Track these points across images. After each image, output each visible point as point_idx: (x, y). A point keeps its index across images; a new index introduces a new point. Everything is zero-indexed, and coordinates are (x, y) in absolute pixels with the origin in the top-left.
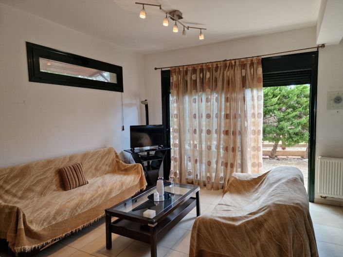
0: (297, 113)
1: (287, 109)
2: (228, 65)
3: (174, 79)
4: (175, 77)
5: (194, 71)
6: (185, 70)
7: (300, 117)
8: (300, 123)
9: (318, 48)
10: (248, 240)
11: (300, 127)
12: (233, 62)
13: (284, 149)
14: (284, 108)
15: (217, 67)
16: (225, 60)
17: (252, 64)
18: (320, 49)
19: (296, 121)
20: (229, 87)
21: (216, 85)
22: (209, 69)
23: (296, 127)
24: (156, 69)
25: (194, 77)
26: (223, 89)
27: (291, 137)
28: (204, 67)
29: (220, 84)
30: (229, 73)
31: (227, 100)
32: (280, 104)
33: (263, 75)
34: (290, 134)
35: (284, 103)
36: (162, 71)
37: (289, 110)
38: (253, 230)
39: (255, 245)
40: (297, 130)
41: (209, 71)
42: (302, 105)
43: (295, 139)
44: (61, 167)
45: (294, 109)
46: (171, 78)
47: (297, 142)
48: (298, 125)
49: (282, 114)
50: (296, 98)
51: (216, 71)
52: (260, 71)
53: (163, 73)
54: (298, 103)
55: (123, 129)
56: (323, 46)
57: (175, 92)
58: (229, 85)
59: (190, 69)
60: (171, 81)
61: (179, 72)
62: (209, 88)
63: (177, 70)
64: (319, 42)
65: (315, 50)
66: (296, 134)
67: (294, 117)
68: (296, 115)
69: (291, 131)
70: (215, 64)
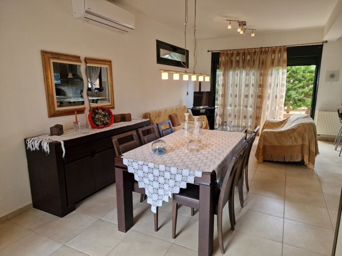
0: (301, 84)
1: (294, 81)
2: (264, 51)
3: (222, 59)
4: (223, 57)
5: (238, 54)
6: (231, 52)
7: (303, 87)
8: (303, 92)
9: (323, 42)
10: (288, 137)
11: (303, 95)
12: (267, 49)
13: (288, 112)
14: (292, 81)
15: (255, 52)
16: (261, 48)
17: (280, 51)
18: (324, 44)
19: (300, 91)
20: (263, 66)
21: (254, 64)
22: (249, 53)
23: (300, 95)
24: (208, 51)
25: (238, 58)
26: (259, 67)
27: (296, 103)
28: (246, 52)
29: (257, 63)
30: (263, 57)
31: (261, 75)
32: (290, 77)
33: (287, 58)
34: (295, 100)
35: (293, 77)
36: (212, 53)
37: (297, 82)
38: (291, 132)
39: (291, 139)
40: (301, 97)
41: (249, 54)
42: (305, 79)
43: (298, 104)
44: (170, 114)
45: (300, 81)
46: (220, 58)
47: (300, 106)
48: (302, 94)
49: (291, 85)
50: (302, 73)
51: (255, 54)
52: (285, 55)
53: (213, 54)
54: (303, 77)
55: (188, 94)
56: (326, 42)
57: (223, 68)
58: (263, 64)
59: (235, 52)
60: (220, 60)
61: (227, 54)
62: (248, 66)
63: (225, 53)
64: (325, 39)
65: (322, 44)
66: (300, 100)
67: (299, 88)
68: (301, 86)
69: (296, 98)
70: (254, 50)
